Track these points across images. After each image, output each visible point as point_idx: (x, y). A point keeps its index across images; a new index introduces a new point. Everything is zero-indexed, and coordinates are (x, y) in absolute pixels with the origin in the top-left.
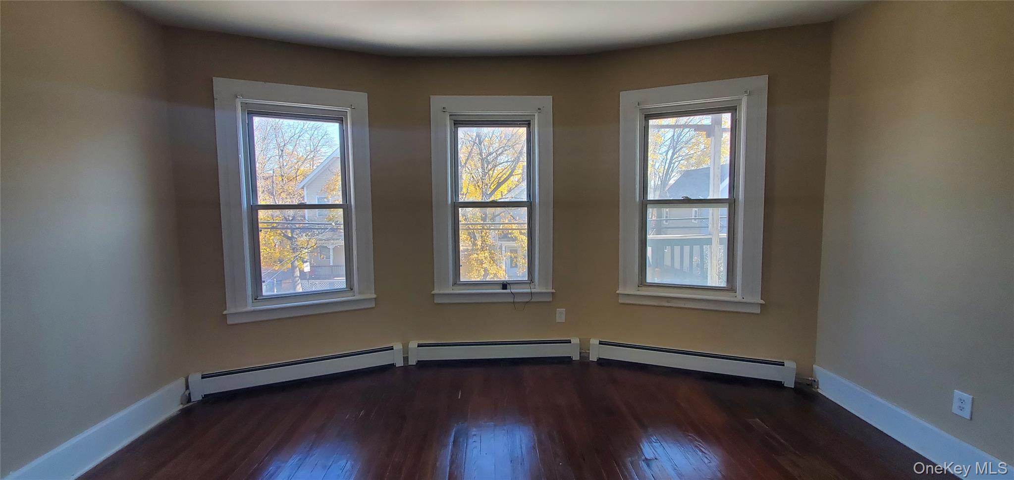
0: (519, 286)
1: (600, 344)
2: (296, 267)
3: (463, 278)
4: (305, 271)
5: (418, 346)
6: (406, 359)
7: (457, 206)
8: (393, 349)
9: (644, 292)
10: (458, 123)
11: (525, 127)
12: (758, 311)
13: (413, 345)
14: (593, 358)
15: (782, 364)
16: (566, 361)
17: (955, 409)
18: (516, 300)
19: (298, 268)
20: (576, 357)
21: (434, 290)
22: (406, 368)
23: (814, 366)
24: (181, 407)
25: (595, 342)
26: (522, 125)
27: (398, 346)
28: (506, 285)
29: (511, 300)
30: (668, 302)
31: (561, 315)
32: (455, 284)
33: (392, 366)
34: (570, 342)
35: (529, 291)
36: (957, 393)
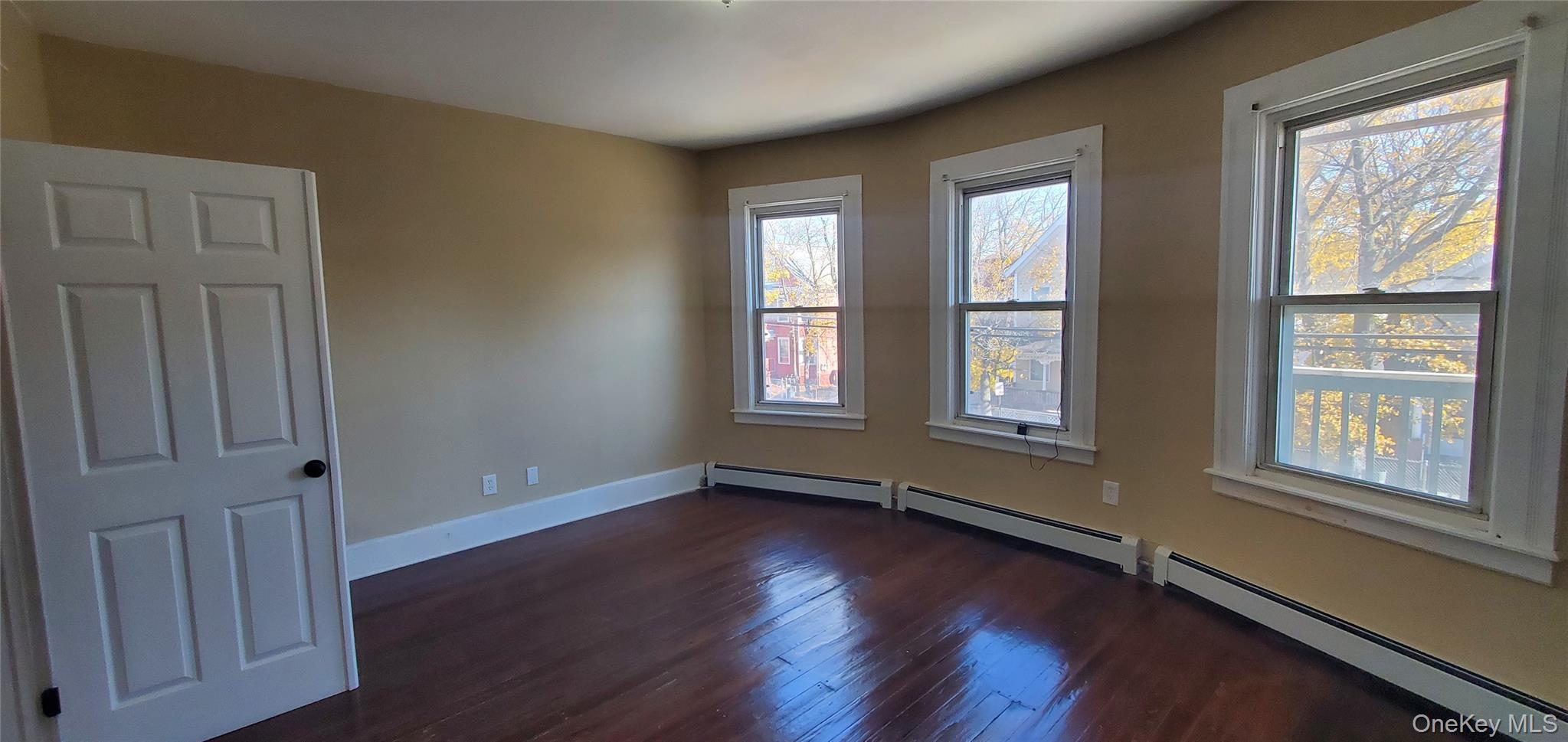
0: (1044, 433)
1: (1172, 557)
2: (987, 387)
3: (971, 410)
4: (997, 394)
5: (909, 489)
6: (894, 502)
7: (964, 308)
8: (880, 485)
9: (1264, 480)
10: (969, 191)
11: (1066, 182)
13: (903, 486)
14: (1159, 579)
16: (1111, 570)
18: (1034, 453)
19: (989, 389)
20: (1130, 568)
21: (929, 420)
22: (893, 512)
24: (699, 487)
25: (1163, 552)
26: (1060, 180)
27: (887, 483)
28: (1025, 428)
29: (1024, 450)
30: (1309, 509)
31: (1111, 491)
32: (957, 416)
33: (876, 506)
34: (1121, 542)
35: (1053, 441)
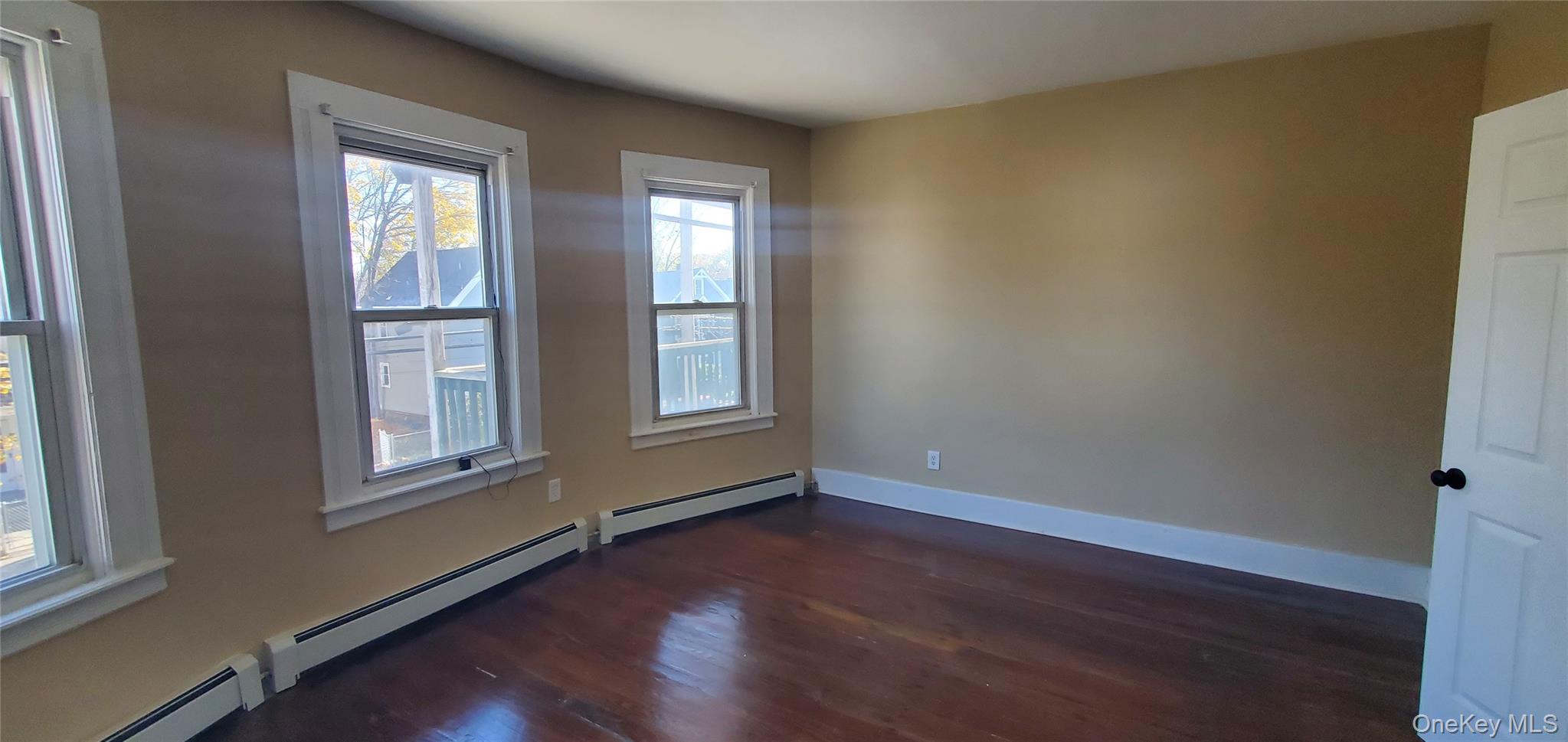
0: (486, 459)
1: (614, 515)
3: (380, 467)
5: (295, 641)
6: (268, 686)
11: (476, 174)
12: (771, 425)
13: (283, 642)
14: (606, 539)
15: (794, 475)
16: (572, 557)
17: (930, 466)
20: (584, 547)
22: (269, 706)
23: (813, 469)
25: (606, 515)
26: (472, 171)
27: (245, 661)
28: (469, 460)
31: (555, 489)
32: (364, 482)
33: (240, 713)
34: (575, 527)
35: (512, 461)
36: (930, 453)
